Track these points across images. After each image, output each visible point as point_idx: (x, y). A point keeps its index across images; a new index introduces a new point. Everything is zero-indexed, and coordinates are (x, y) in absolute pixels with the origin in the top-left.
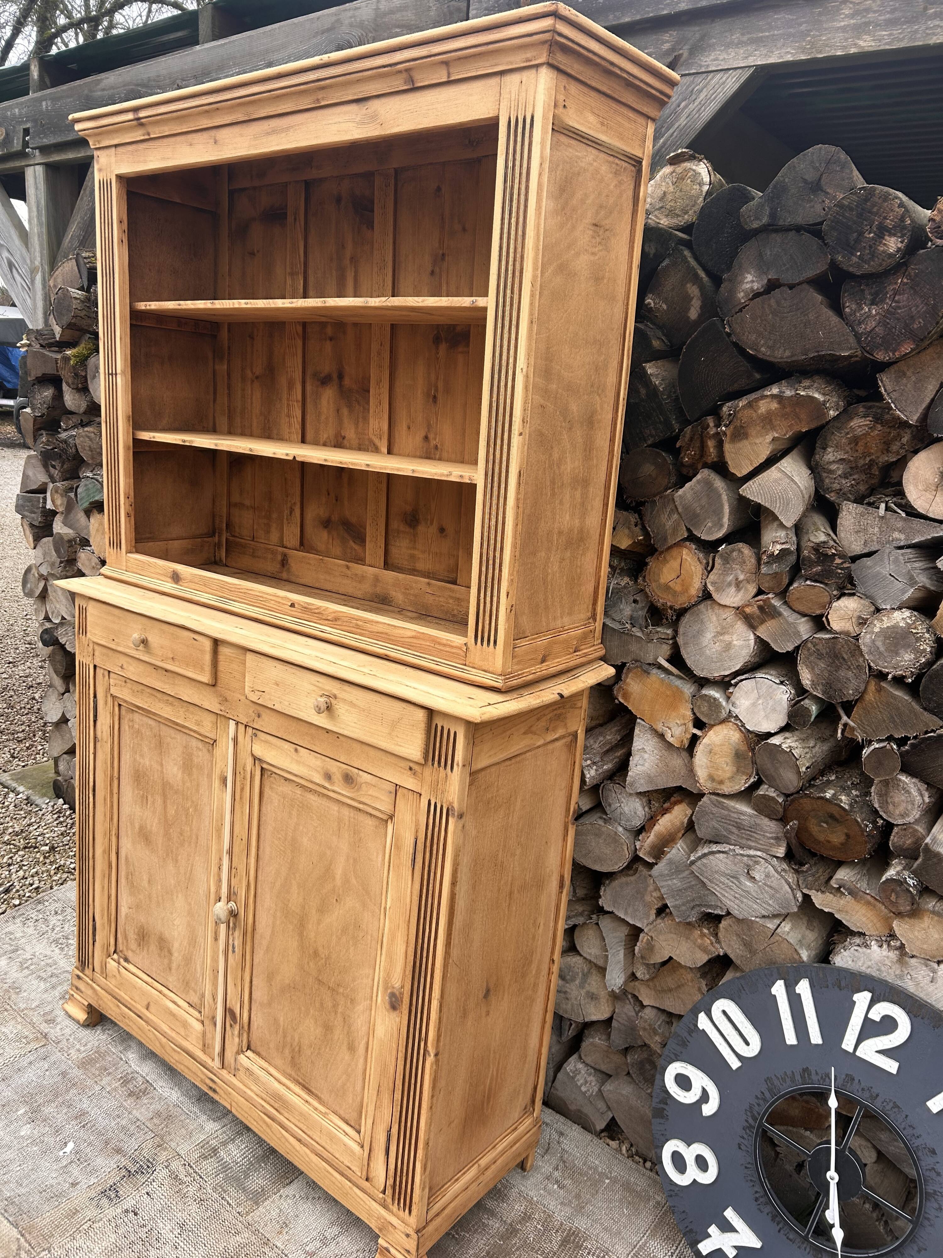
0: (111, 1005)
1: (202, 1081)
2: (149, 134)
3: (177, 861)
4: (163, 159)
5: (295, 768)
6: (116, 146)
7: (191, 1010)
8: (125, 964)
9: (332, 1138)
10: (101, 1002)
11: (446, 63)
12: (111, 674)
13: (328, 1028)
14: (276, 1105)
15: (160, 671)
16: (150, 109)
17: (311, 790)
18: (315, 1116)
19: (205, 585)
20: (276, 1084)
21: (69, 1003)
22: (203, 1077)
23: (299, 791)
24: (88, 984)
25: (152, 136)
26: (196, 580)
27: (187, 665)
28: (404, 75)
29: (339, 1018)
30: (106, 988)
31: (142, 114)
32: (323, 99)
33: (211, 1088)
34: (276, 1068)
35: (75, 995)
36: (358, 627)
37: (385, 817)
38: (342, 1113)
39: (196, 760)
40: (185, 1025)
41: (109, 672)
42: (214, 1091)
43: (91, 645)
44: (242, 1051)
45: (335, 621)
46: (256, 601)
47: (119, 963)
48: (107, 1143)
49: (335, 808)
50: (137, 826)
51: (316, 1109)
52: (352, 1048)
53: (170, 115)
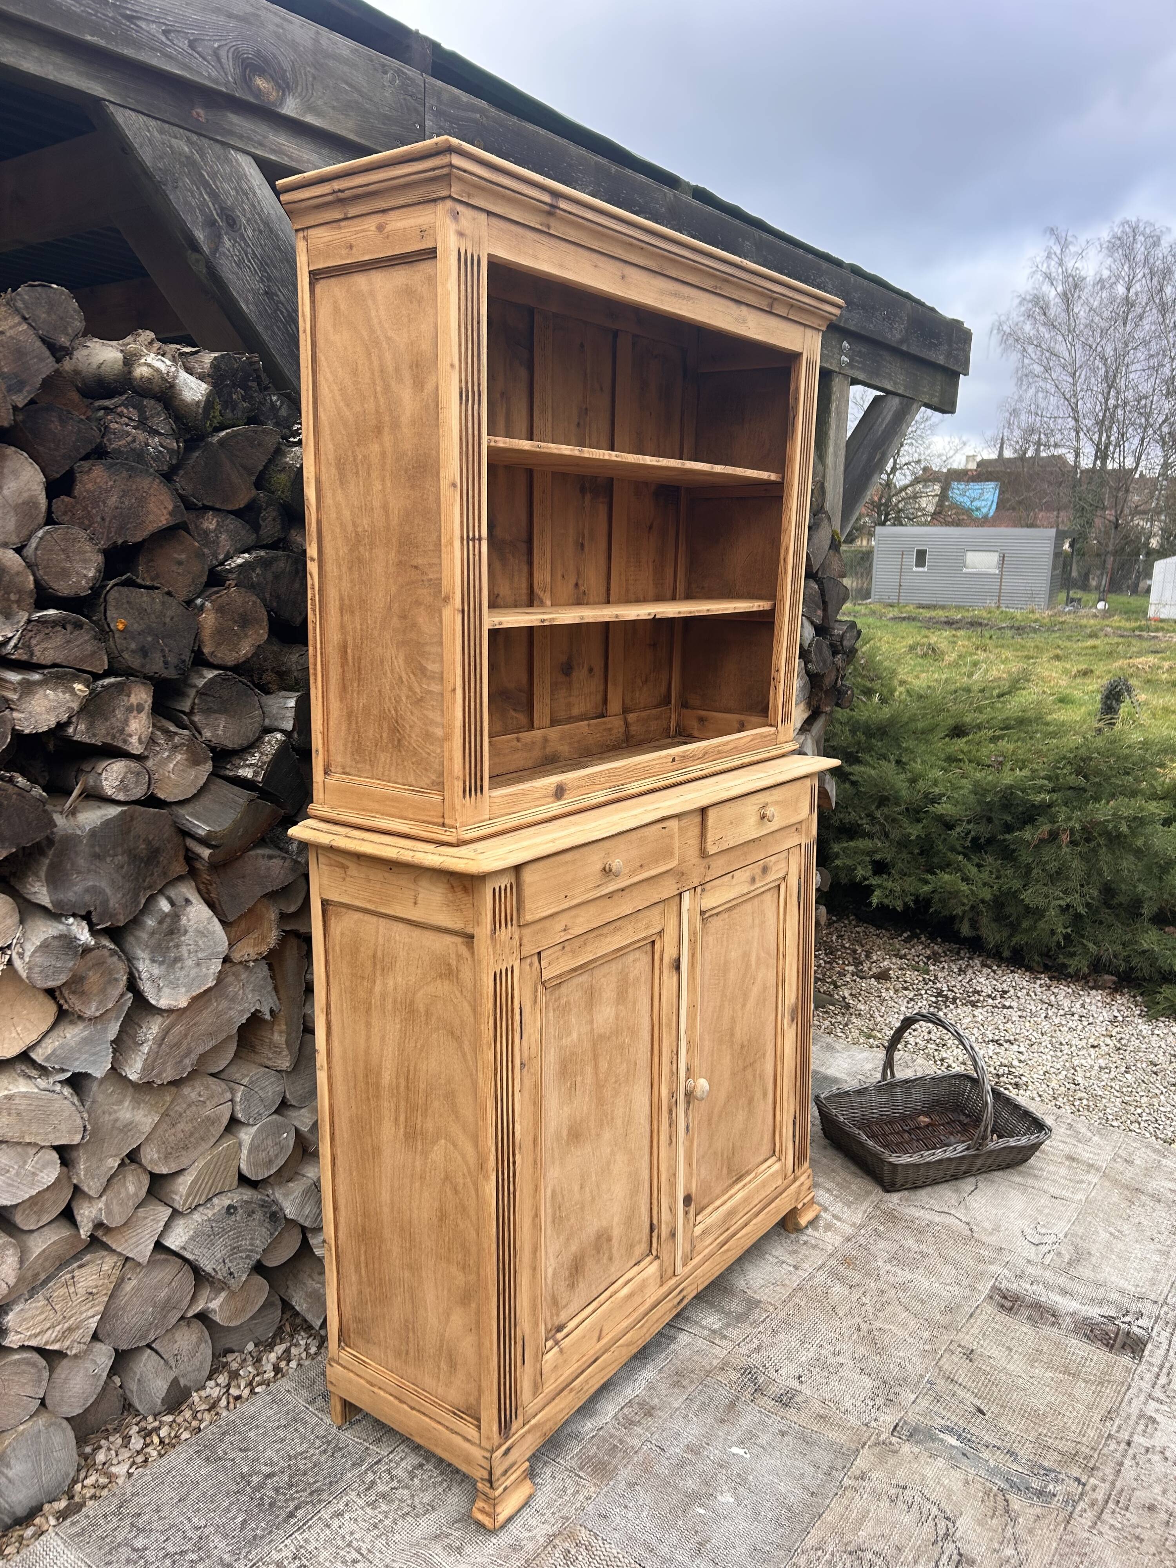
0: (562, 1406)
1: (670, 1310)
2: (549, 227)
3: (612, 1119)
4: (561, 266)
5: (731, 896)
6: (489, 213)
7: (643, 1264)
8: (565, 1331)
9: (764, 1184)
10: (546, 1428)
11: (792, 306)
12: (543, 955)
13: (751, 1101)
14: (726, 1226)
15: (616, 897)
16: (575, 205)
17: (734, 907)
18: (752, 1186)
19: (594, 783)
20: (725, 1207)
21: (498, 1510)
22: (671, 1305)
23: (726, 915)
24: (523, 1436)
25: (551, 232)
26: (583, 783)
27: (657, 861)
28: (770, 301)
29: (758, 1079)
30: (552, 1395)
31: (563, 205)
32: (720, 288)
33: (679, 1303)
34: (718, 1198)
35: (508, 1483)
36: (719, 752)
37: (777, 883)
38: (762, 1158)
39: (631, 977)
40: (643, 1286)
41: (539, 953)
42: (682, 1300)
43: (516, 937)
44: (695, 1225)
45: (704, 756)
46: (646, 772)
47: (557, 1343)
48: (722, 1421)
49: (748, 907)
50: (565, 1133)
51: (750, 1182)
52: (765, 1095)
53: (595, 226)
